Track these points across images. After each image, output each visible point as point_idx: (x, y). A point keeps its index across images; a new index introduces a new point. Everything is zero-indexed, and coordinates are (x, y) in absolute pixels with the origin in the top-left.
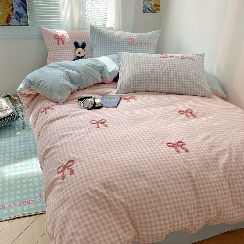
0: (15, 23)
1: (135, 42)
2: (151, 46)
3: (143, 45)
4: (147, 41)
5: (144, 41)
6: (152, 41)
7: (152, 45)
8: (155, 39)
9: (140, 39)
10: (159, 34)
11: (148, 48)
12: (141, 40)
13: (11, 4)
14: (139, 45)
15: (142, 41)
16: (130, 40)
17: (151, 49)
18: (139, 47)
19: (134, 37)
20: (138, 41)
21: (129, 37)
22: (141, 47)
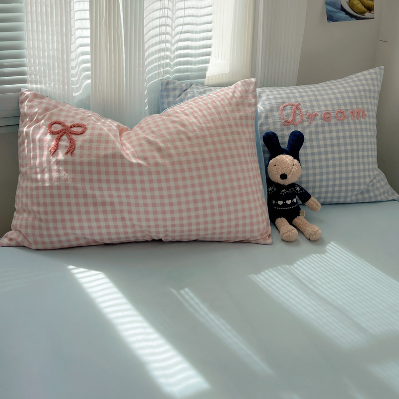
1: (307, 111)
2: (363, 120)
3: (333, 121)
4: (345, 104)
5: (336, 108)
6: (362, 103)
7: (364, 116)
8: (370, 97)
9: (321, 103)
10: (379, 78)
11: (353, 127)
12: (326, 106)
14: (320, 122)
15: (330, 108)
16: (289, 111)
17: (362, 130)
18: (320, 129)
19: (300, 100)
20: (317, 110)
21: (284, 102)
22: (327, 128)
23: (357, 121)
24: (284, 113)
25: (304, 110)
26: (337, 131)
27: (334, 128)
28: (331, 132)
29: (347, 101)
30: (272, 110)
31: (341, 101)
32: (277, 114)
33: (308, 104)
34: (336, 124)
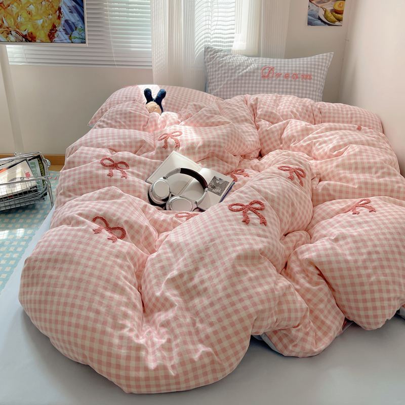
0: (63, 38)
2: (309, 81)
3: (290, 79)
4: (300, 71)
5: (294, 72)
6: (311, 71)
7: (310, 79)
8: (318, 69)
9: (286, 68)
10: (328, 58)
11: (301, 83)
12: (288, 70)
13: (57, 8)
14: (282, 78)
15: (290, 72)
16: (267, 71)
18: (281, 82)
19: (275, 65)
20: (282, 72)
21: (266, 66)
22: (285, 82)
23: (304, 80)
24: (264, 71)
25: (275, 71)
26: (291, 85)
27: (289, 83)
28: (287, 84)
29: (302, 69)
30: (258, 69)
31: (298, 69)
32: (260, 71)
33: (279, 68)
34: (291, 81)
